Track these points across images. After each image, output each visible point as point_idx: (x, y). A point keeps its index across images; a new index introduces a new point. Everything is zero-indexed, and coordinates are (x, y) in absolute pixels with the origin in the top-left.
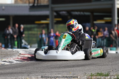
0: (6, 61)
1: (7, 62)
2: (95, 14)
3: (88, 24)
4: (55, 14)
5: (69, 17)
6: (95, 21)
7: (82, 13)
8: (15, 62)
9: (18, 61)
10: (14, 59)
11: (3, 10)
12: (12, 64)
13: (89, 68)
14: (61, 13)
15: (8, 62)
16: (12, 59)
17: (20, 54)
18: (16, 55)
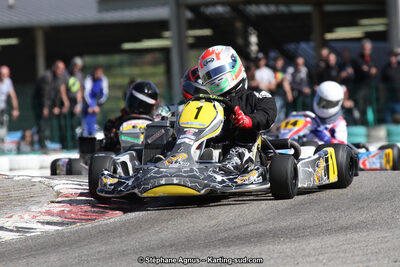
0: (6, 225)
1: (7, 230)
2: (329, 8)
3: (303, 45)
4: (189, 15)
5: (239, 25)
6: (331, 31)
7: (283, 9)
8: (41, 228)
9: (48, 223)
10: (34, 217)
11: (11, 7)
12: (27, 239)
13: (318, 245)
14: (210, 11)
15: (11, 231)
16: (26, 216)
17: (58, 194)
18: (43, 199)
